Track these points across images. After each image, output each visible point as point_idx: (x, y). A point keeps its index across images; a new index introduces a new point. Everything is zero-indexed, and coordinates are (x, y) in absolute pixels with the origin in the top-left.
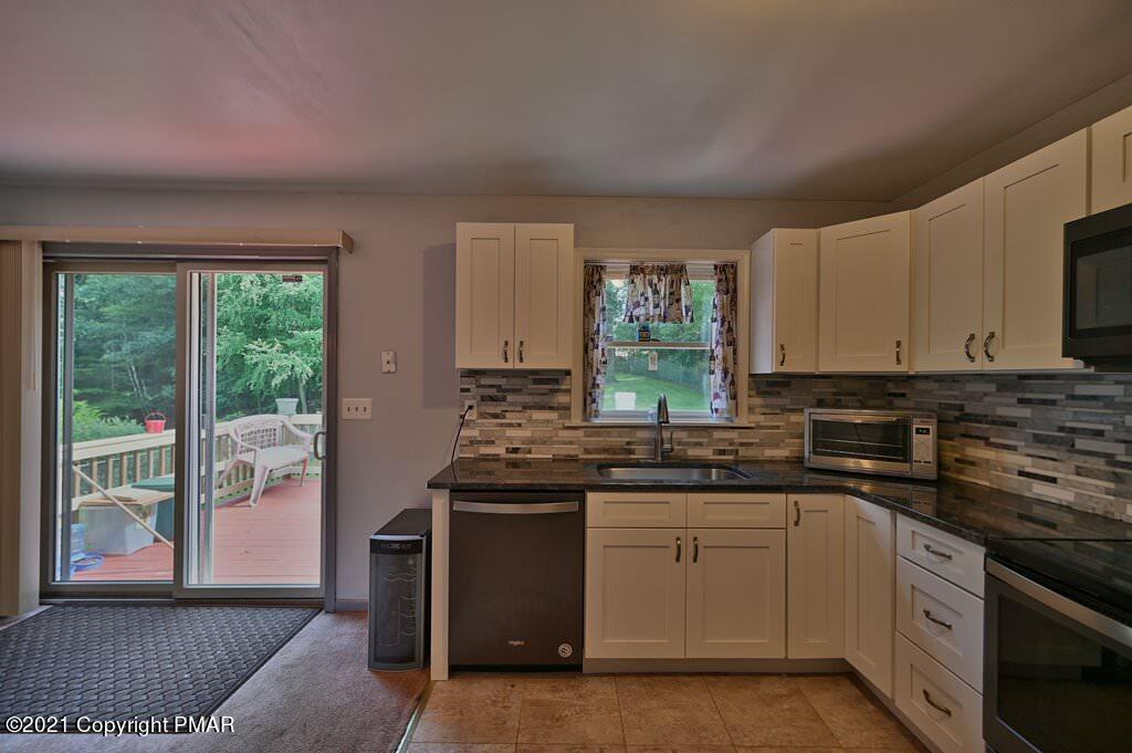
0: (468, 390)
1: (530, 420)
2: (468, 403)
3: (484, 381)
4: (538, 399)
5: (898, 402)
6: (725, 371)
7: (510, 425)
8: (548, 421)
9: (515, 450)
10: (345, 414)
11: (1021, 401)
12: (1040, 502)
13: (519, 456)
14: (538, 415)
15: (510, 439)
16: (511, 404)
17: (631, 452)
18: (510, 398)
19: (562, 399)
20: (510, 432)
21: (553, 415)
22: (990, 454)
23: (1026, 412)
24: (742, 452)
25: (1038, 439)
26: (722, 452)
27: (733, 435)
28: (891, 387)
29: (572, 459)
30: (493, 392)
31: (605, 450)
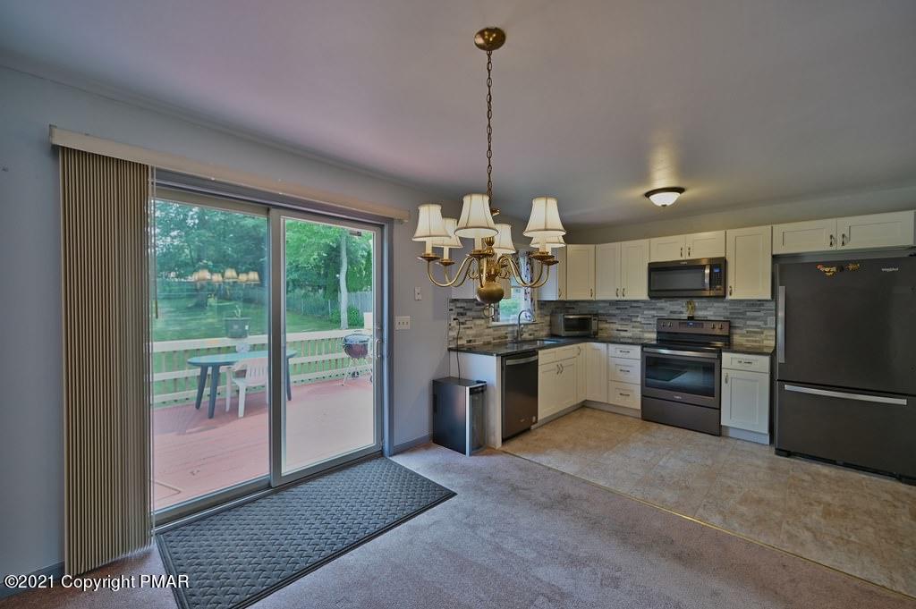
0: (451, 310)
1: (475, 325)
2: (453, 317)
3: (459, 305)
4: (478, 314)
5: (570, 311)
6: (532, 300)
7: (468, 328)
8: (481, 325)
9: (470, 341)
10: (397, 327)
11: (617, 308)
12: (624, 337)
13: (471, 344)
14: (478, 322)
15: (468, 335)
16: (469, 317)
17: (506, 337)
18: (469, 313)
19: (486, 313)
20: (469, 332)
21: (482, 322)
22: (607, 326)
23: (618, 312)
24: (536, 334)
25: (622, 319)
26: (530, 335)
27: (533, 327)
28: (567, 305)
29: (489, 343)
30: (461, 310)
31: (499, 338)
